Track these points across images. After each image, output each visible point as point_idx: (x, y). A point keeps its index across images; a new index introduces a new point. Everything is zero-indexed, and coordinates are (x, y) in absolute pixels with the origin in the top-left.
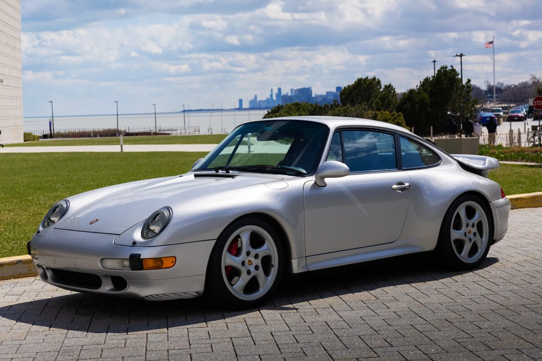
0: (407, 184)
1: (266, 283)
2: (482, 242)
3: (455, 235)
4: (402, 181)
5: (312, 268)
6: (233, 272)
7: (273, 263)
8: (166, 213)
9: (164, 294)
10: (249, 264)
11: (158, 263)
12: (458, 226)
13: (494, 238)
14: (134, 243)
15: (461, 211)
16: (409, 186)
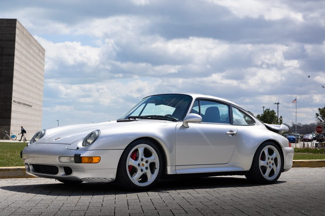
0: (235, 132)
1: (152, 178)
2: (277, 169)
3: (262, 163)
4: (233, 130)
5: (179, 172)
6: (133, 170)
7: (156, 167)
8: (97, 133)
9: (93, 178)
10: (142, 166)
11: (90, 160)
12: (263, 158)
13: (284, 168)
14: (78, 148)
15: (266, 150)
16: (236, 133)
